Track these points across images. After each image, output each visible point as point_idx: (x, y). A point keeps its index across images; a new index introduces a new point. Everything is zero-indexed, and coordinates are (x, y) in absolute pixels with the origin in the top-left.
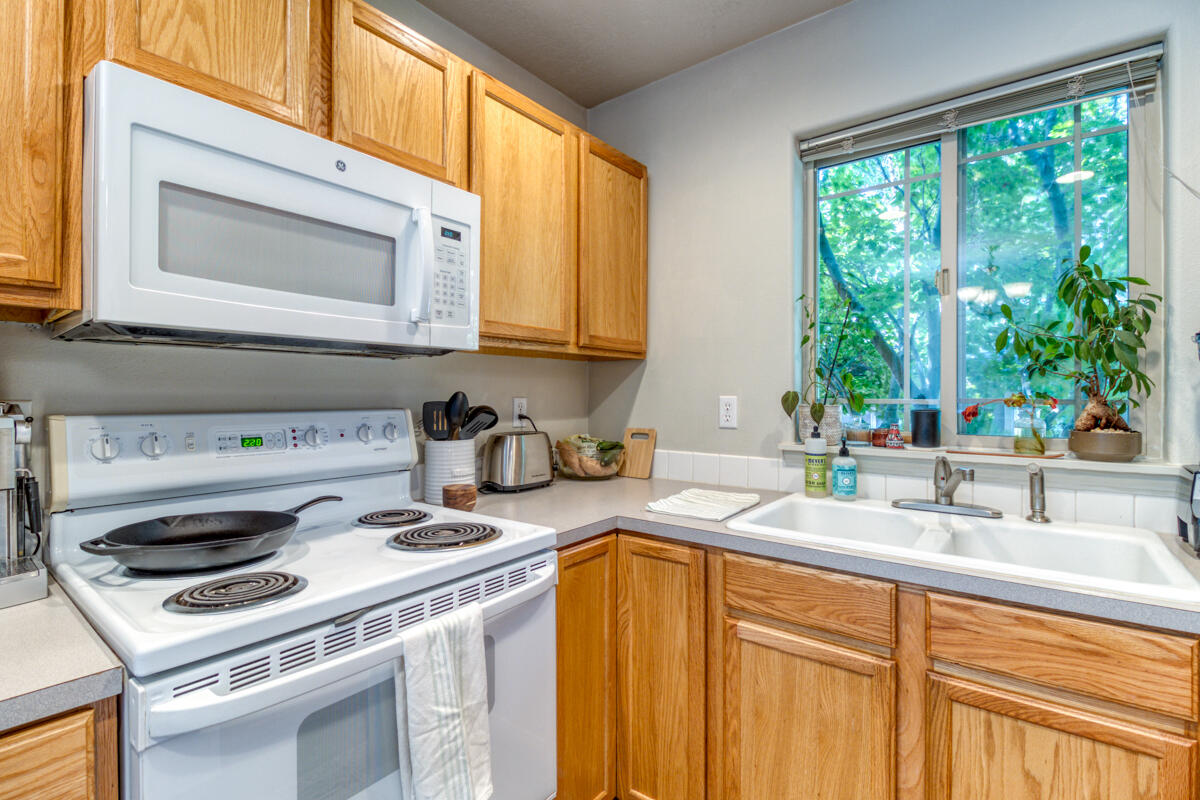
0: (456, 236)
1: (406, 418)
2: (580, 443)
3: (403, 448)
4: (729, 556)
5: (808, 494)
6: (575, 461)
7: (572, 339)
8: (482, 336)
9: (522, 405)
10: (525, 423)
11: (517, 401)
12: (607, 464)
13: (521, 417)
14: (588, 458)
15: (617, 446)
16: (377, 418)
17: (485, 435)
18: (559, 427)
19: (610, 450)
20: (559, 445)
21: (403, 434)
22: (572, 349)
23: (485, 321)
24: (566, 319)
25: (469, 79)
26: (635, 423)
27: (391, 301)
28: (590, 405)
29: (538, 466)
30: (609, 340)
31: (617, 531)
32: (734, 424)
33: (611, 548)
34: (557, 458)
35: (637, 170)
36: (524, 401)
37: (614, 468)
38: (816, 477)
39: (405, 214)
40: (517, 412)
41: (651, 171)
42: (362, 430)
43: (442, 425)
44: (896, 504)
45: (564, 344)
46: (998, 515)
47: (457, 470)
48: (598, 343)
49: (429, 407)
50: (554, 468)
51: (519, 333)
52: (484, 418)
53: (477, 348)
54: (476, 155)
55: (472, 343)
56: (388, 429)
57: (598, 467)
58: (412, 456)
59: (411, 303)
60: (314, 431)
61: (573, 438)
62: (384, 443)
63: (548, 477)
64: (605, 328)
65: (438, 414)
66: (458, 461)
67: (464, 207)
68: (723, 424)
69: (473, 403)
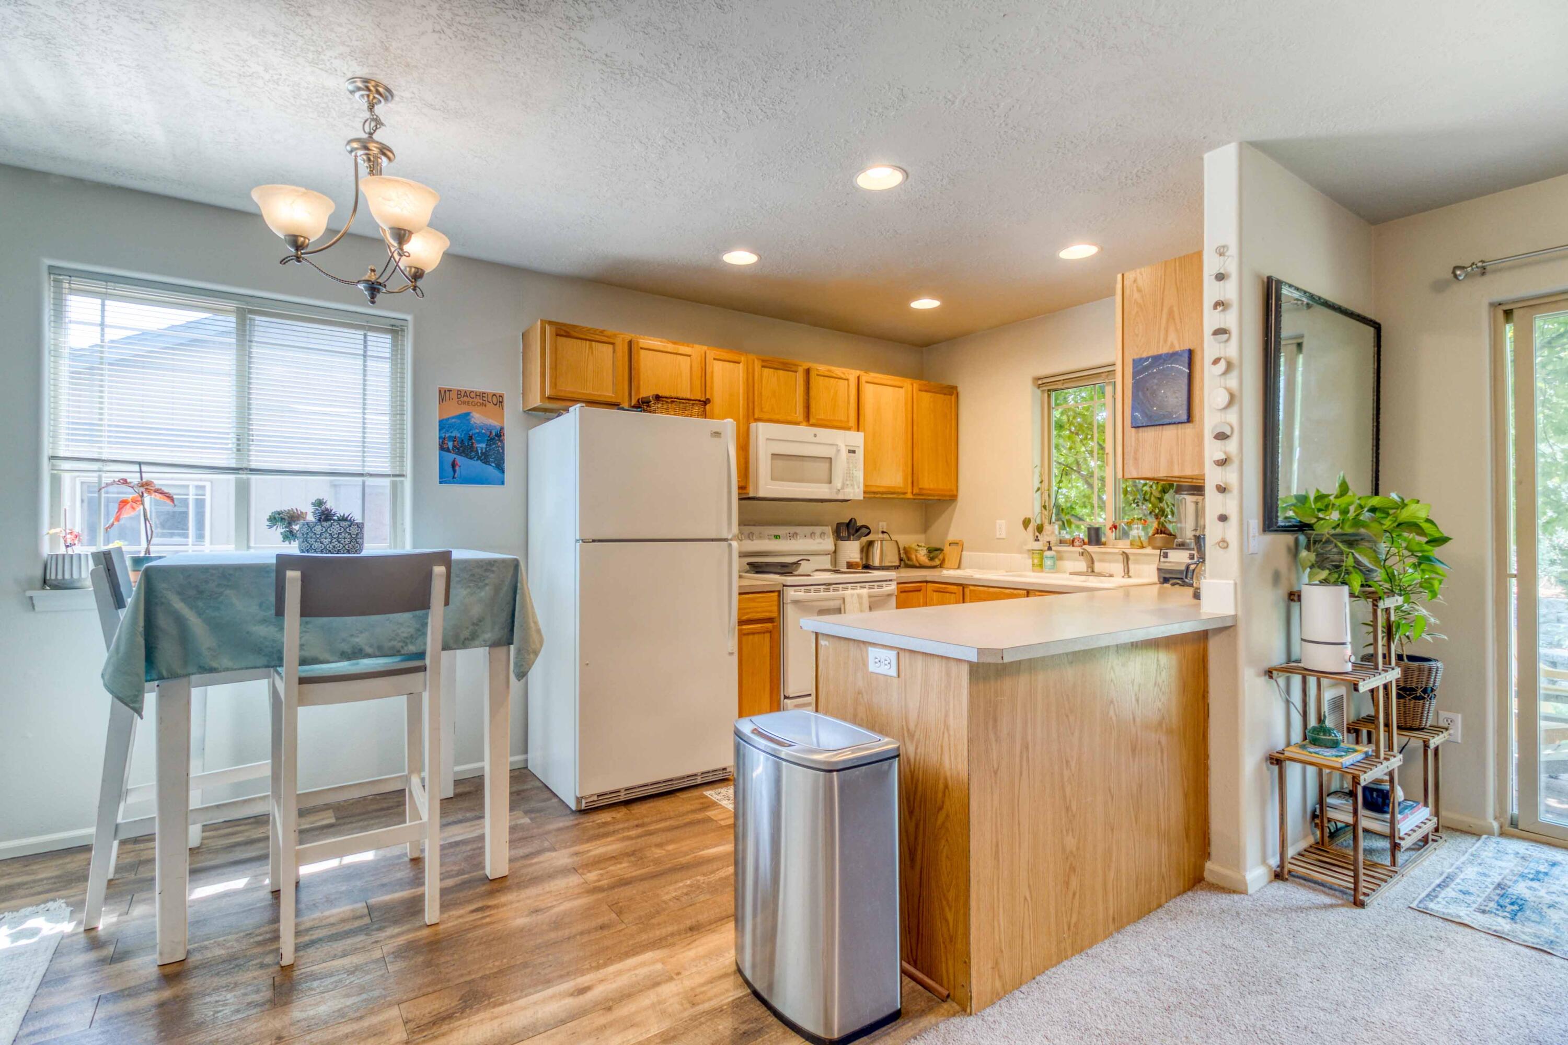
0: (854, 452)
1: (829, 530)
2: (917, 548)
3: (828, 543)
4: (972, 588)
5: (1033, 571)
6: (913, 557)
7: (909, 491)
8: (865, 492)
9: (883, 526)
10: (885, 536)
11: (881, 524)
12: (932, 559)
13: (883, 532)
14: (922, 556)
15: (940, 550)
16: (818, 529)
17: (864, 540)
18: (906, 540)
19: (934, 552)
20: (905, 549)
21: (829, 537)
22: (909, 496)
23: (866, 486)
24: (905, 479)
25: (858, 378)
26: (951, 538)
27: (830, 482)
28: (925, 527)
29: (892, 559)
30: (930, 490)
31: (927, 582)
32: (1003, 536)
33: (924, 589)
34: (903, 556)
35: (952, 391)
36: (885, 524)
37: (937, 562)
38: (1036, 561)
39: (835, 447)
40: (881, 530)
41: (959, 389)
42: (813, 534)
43: (844, 534)
44: (1071, 574)
45: (905, 493)
46: (1111, 576)
47: (852, 555)
48: (924, 492)
49: (839, 525)
50: (901, 560)
51: (881, 490)
52: (865, 531)
53: (862, 498)
54: (861, 412)
55: (861, 497)
56: (823, 534)
57: (927, 561)
58: (832, 548)
59: (838, 483)
60: (796, 534)
61: (914, 546)
62: (821, 541)
63: (897, 563)
64: (929, 482)
65: (843, 528)
66: (852, 550)
67: (857, 439)
68: (998, 536)
69: (859, 524)
